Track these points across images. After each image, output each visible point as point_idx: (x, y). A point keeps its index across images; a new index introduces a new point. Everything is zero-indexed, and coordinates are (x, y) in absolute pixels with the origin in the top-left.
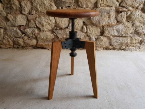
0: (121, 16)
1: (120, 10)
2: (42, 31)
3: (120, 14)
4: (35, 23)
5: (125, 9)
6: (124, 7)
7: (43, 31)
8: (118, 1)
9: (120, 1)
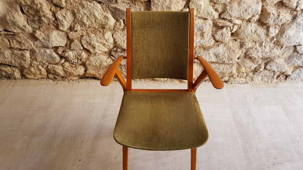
1: (220, 25)
2: (93, 55)
4: (81, 43)
5: (228, 24)
7: (95, 55)
8: (216, 10)
9: (220, 10)
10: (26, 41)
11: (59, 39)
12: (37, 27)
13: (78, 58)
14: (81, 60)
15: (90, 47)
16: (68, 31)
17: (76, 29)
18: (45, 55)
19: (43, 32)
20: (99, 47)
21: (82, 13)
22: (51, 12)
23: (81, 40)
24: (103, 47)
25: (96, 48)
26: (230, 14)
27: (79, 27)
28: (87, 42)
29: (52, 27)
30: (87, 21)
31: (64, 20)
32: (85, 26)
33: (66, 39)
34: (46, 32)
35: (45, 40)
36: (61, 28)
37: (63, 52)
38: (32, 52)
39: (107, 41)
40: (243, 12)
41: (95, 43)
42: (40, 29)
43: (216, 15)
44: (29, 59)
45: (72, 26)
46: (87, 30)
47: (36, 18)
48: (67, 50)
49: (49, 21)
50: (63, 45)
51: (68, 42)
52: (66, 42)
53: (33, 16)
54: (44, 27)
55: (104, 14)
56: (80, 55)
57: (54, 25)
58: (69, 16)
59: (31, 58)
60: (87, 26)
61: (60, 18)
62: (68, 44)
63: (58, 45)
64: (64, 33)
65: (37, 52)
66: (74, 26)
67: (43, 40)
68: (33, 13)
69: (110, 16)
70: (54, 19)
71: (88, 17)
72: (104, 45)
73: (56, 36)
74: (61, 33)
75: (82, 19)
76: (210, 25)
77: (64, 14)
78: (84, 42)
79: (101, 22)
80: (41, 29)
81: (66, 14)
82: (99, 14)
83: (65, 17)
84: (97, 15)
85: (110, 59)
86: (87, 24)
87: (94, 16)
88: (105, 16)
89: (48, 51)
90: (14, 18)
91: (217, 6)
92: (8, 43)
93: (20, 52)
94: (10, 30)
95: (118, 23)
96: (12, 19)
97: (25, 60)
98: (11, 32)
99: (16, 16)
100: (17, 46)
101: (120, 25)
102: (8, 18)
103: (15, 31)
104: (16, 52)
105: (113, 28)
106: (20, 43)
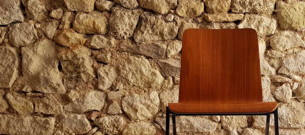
0: (282, 91)
1: (279, 81)
2: (133, 121)
3: (280, 88)
4: (122, 106)
5: (287, 79)
6: (285, 75)
7: (135, 121)
8: (272, 66)
9: (276, 65)
10: (56, 103)
11: (96, 100)
12: (72, 86)
13: (114, 126)
14: (117, 128)
15: (130, 110)
16: (108, 91)
17: (117, 88)
18: (75, 120)
19: (79, 92)
20: (142, 109)
21: (128, 69)
22: (92, 69)
23: (121, 102)
24: (147, 111)
25: (139, 110)
26: (287, 69)
27: (122, 85)
28: (129, 104)
29: (90, 86)
30: (132, 78)
31: (105, 77)
32: (129, 84)
33: (104, 100)
34: (82, 92)
35: (78, 102)
36: (101, 87)
37: (97, 118)
38: (59, 118)
39: (152, 102)
40: (300, 66)
41: (138, 104)
42: (75, 89)
43: (273, 71)
44: (53, 128)
45: (114, 84)
46: (130, 90)
47: (74, 75)
48: (102, 115)
49: (88, 79)
50: (99, 109)
51: (106, 104)
52: (103, 104)
53: (71, 73)
54: (80, 86)
55: (152, 70)
56: (117, 121)
57: (93, 84)
58: (113, 73)
59: (55, 126)
60: (131, 84)
61: (102, 74)
62: (105, 108)
63: (93, 108)
64: (102, 93)
65: (66, 117)
66: (116, 84)
67: (76, 102)
68: (72, 70)
69: (158, 72)
70: (94, 76)
71: (133, 73)
72: (148, 107)
73: (93, 96)
74: (99, 93)
75: (126, 75)
76: (268, 81)
77: (107, 71)
78: (124, 104)
79: (147, 79)
80: (77, 88)
81: (109, 70)
82: (146, 71)
83: (107, 74)
84: (144, 71)
85: (153, 127)
86: (132, 82)
87: (141, 72)
88: (153, 73)
89: (79, 117)
90: (49, 74)
91: (272, 61)
92: (33, 107)
93: (44, 119)
94: (39, 90)
95: (167, 81)
96: (46, 75)
97: (47, 129)
98: (39, 92)
99: (52, 72)
100: (42, 111)
101: (169, 83)
102: (42, 74)
103: (45, 91)
104: (38, 118)
105: (160, 87)
106: (46, 106)
